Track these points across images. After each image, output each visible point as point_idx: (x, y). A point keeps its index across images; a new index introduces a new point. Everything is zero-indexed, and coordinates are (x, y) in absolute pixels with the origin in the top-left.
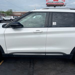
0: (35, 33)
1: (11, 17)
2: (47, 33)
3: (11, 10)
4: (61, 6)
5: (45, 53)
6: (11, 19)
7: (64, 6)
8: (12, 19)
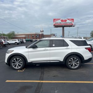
0: (44, 50)
1: (16, 40)
2: (50, 50)
3: (13, 32)
4: (70, 27)
5: (50, 61)
6: (15, 42)
7: (74, 26)
8: (17, 42)
